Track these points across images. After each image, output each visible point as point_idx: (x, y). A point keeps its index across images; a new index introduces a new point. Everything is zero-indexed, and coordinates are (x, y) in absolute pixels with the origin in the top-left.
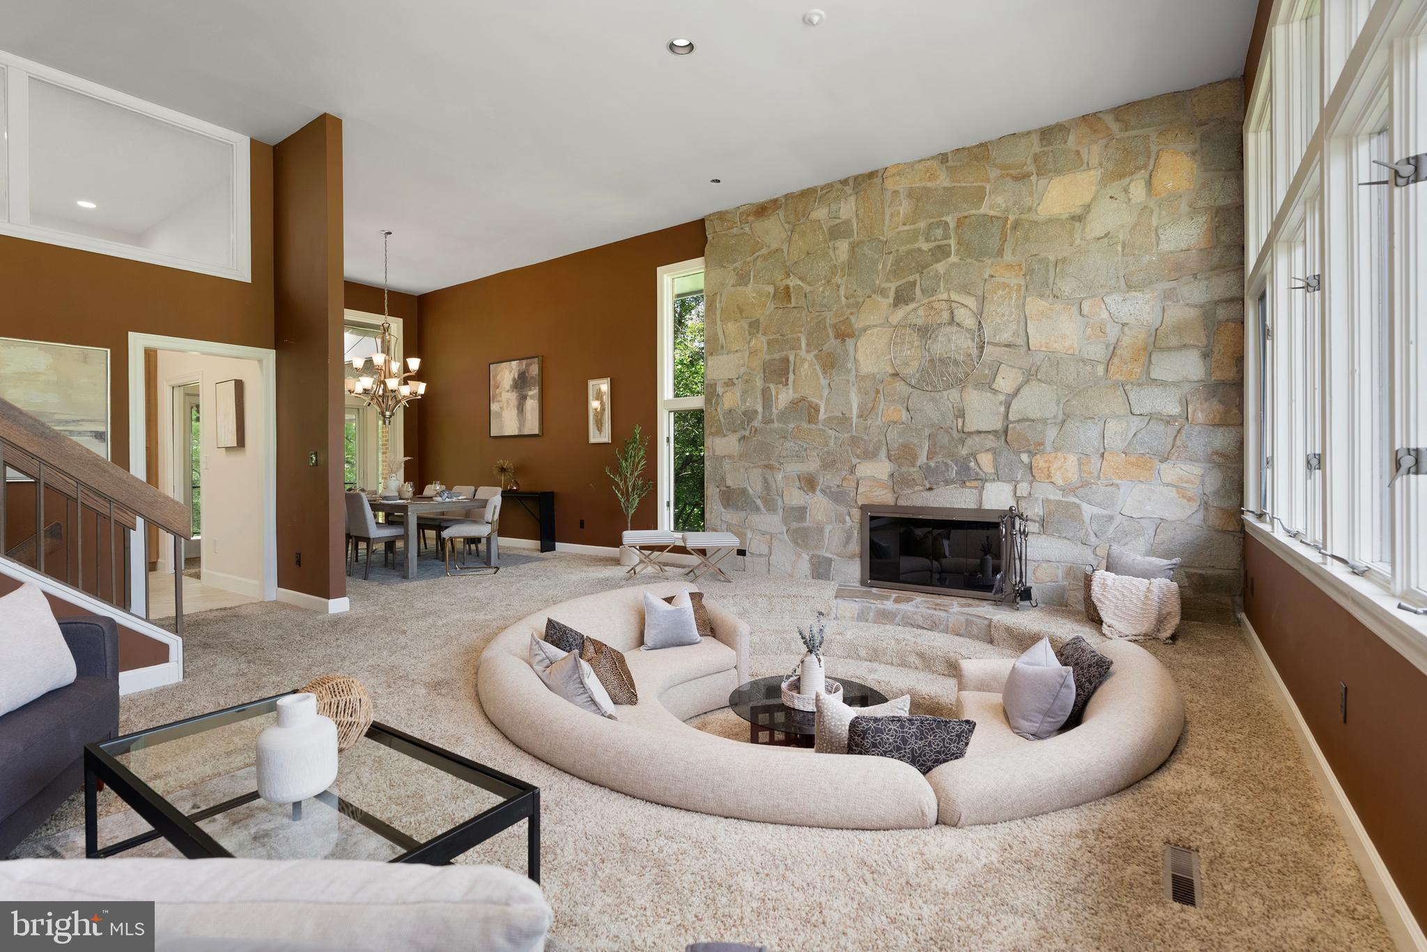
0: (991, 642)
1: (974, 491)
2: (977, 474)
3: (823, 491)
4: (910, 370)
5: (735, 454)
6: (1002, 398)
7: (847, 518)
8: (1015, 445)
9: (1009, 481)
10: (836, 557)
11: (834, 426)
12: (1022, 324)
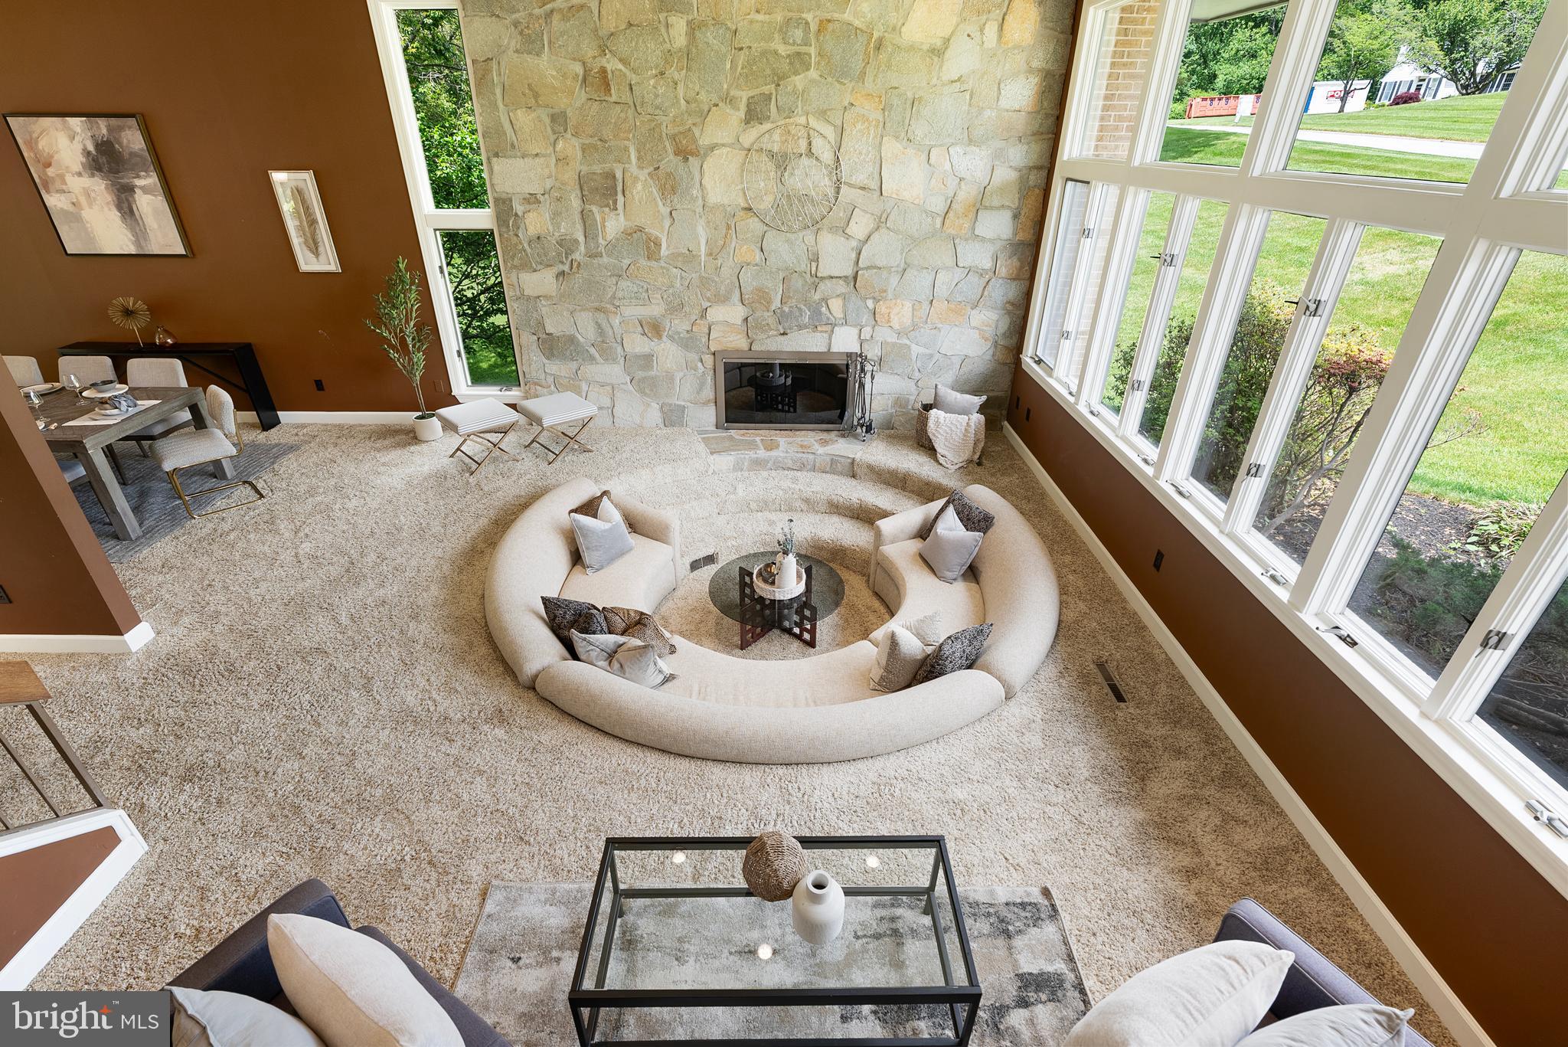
0: (854, 476)
1: (824, 335)
2: (828, 319)
3: (671, 338)
4: (765, 204)
5: (554, 294)
6: (854, 244)
7: (700, 364)
8: (862, 292)
9: (855, 326)
10: (689, 404)
11: (679, 265)
12: (878, 165)
